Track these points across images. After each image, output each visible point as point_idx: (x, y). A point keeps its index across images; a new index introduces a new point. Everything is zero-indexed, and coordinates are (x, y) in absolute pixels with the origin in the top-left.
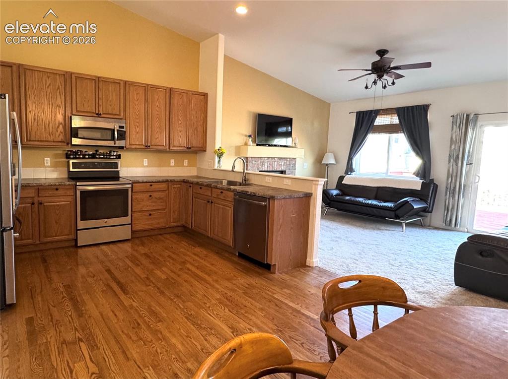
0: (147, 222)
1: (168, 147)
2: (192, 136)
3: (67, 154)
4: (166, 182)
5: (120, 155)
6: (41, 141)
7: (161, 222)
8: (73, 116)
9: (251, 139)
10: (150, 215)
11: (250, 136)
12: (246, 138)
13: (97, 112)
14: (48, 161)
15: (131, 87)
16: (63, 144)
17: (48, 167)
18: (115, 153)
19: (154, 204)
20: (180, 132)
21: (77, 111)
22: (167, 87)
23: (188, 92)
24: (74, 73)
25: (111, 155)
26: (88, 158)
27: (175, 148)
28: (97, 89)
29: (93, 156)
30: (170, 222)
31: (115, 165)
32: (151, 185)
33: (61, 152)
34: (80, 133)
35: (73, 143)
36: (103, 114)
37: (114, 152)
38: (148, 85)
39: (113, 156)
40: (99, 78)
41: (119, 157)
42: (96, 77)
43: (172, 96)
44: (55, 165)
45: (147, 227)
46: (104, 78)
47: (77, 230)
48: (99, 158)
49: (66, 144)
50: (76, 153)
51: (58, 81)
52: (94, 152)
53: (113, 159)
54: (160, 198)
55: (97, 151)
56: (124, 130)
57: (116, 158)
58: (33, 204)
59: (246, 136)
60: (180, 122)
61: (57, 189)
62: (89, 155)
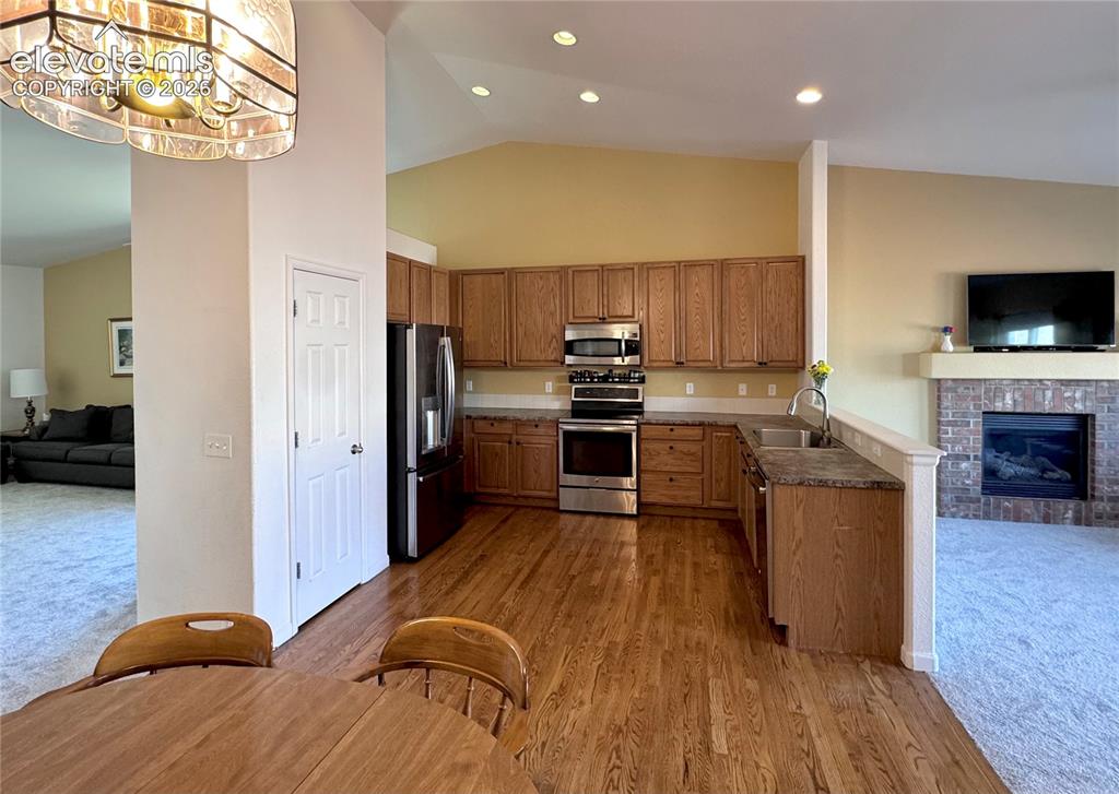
0: (665, 492)
1: (718, 363)
2: (769, 340)
3: (571, 376)
4: (700, 425)
5: (644, 376)
6: (530, 361)
7: (693, 496)
8: (567, 326)
9: (948, 338)
10: (671, 480)
11: (946, 330)
12: (937, 334)
13: (601, 316)
14: (549, 387)
15: (651, 272)
16: (556, 364)
17: (549, 393)
18: (637, 375)
19: (679, 462)
20: (743, 335)
21: (574, 317)
22: (715, 260)
23: (759, 261)
24: (569, 267)
25: (630, 378)
26: (598, 382)
27: (733, 365)
28: (602, 282)
29: (605, 379)
30: (711, 499)
31: (635, 393)
32: (672, 430)
33: (565, 373)
34: (577, 348)
35: (567, 362)
36: (609, 317)
37: (635, 372)
38: (679, 263)
39: (634, 378)
40: (602, 266)
41: (642, 380)
42: (600, 266)
43: (726, 273)
44: (558, 392)
45: (665, 500)
46: (611, 265)
47: (559, 486)
48: (613, 382)
49: (559, 364)
50: (582, 375)
51: (552, 280)
52: (607, 372)
53: (634, 383)
54: (689, 454)
55: (610, 371)
56: (638, 339)
57: (638, 383)
58: (510, 443)
59: (935, 329)
60: (743, 318)
61: (536, 426)
62: (598, 377)
